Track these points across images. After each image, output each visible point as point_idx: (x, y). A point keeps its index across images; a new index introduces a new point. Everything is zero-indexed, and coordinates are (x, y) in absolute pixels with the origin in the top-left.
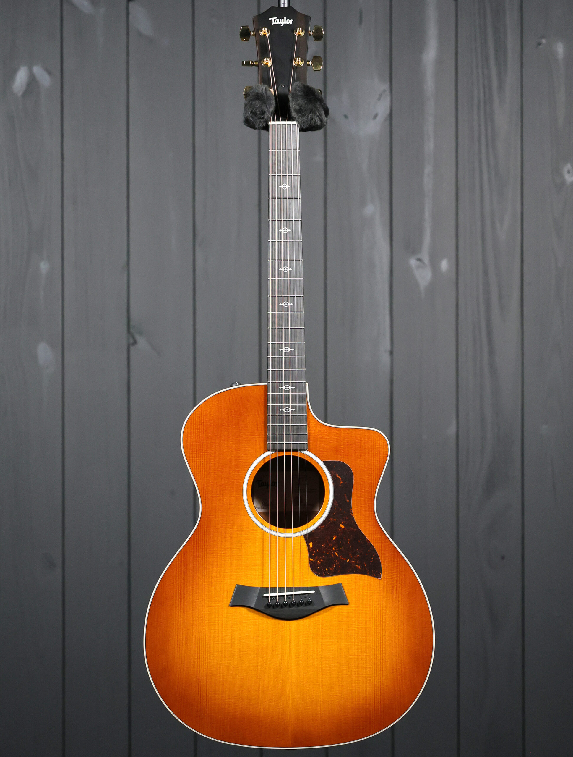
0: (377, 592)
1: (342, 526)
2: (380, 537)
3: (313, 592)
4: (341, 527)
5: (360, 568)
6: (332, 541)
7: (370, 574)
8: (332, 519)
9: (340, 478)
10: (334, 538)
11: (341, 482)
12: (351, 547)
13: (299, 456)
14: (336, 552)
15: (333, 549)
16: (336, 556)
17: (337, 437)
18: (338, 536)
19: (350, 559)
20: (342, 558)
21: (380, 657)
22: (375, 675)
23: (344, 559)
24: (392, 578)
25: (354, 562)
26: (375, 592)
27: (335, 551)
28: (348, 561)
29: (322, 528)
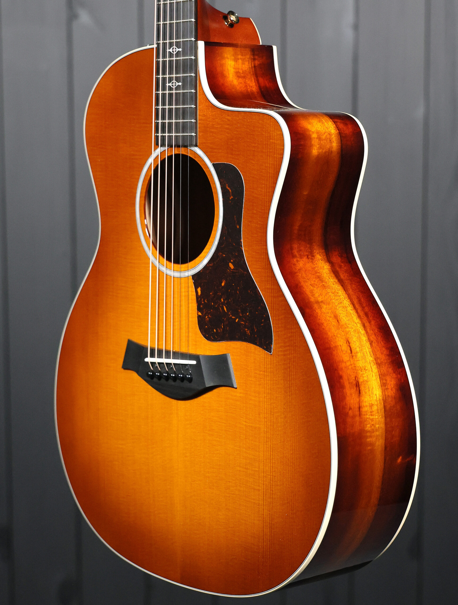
0: (268, 374)
1: (231, 266)
2: (273, 287)
3: (194, 362)
4: (230, 268)
5: (249, 334)
6: (221, 288)
7: (261, 346)
8: (221, 254)
9: (230, 191)
10: (223, 284)
11: (231, 197)
12: (240, 299)
13: (189, 155)
14: (224, 306)
15: (222, 300)
16: (225, 311)
17: (228, 126)
18: (226, 280)
19: (240, 318)
20: (231, 316)
21: (269, 476)
22: (265, 504)
23: (233, 317)
24: (284, 355)
25: (243, 323)
26: (265, 373)
27: (223, 304)
28: (237, 320)
29: (211, 267)
